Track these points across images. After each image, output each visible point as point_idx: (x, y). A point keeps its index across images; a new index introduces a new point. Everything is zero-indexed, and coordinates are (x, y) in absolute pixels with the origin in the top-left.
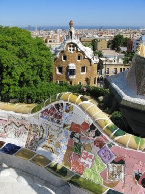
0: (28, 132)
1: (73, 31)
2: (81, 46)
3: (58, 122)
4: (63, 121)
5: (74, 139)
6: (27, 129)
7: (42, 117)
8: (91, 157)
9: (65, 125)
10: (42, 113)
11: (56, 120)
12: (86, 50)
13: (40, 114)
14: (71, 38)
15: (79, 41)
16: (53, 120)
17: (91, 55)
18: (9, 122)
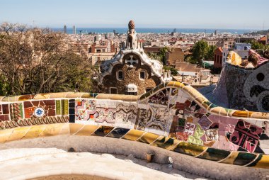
0: (136, 117)
1: (134, 36)
2: (145, 58)
3: (165, 104)
4: (169, 102)
5: (178, 115)
6: (135, 114)
7: (150, 102)
8: (192, 127)
9: (171, 106)
10: (150, 98)
11: (163, 103)
12: (153, 64)
13: (148, 100)
14: (131, 46)
15: (142, 50)
16: (160, 103)
17: (160, 71)
18: (118, 110)
